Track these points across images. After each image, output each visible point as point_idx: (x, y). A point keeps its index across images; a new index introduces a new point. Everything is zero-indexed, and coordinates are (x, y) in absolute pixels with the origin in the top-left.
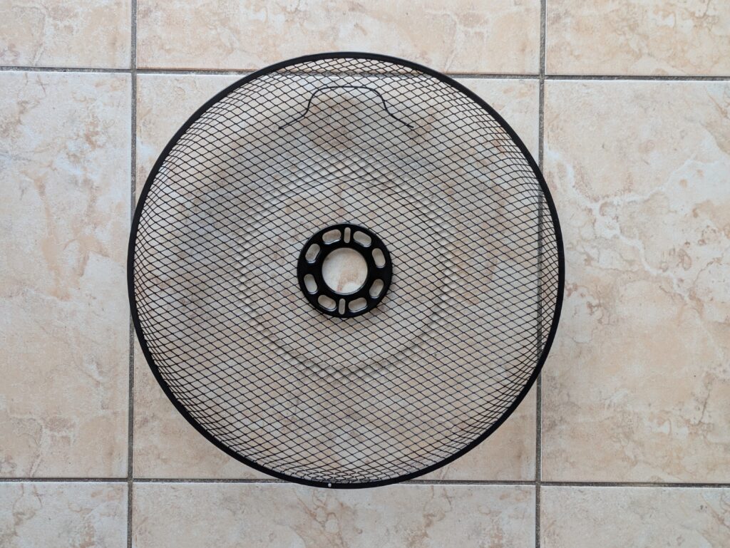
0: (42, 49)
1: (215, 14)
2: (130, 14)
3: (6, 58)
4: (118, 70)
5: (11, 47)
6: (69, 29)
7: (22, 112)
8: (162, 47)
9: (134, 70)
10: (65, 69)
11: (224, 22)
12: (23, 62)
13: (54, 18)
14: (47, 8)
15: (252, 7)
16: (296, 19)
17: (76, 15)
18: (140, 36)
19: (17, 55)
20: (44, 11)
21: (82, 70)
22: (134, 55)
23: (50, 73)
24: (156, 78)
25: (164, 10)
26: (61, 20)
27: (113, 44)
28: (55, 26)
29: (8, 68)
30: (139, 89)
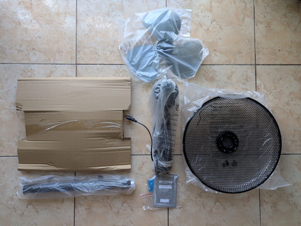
0: (56, 60)
1: (94, 52)
2: (75, 52)
3: (48, 62)
4: (73, 64)
5: (49, 59)
6: (62, 55)
7: (51, 74)
8: (82, 59)
9: (76, 64)
10: (61, 64)
11: (96, 53)
12: (51, 63)
13: (59, 53)
14: (57, 51)
15: (102, 50)
16: (112, 53)
17: (63, 52)
18: (77, 57)
19: (50, 61)
20: (56, 51)
21: (65, 64)
22: (76, 61)
23: (57, 65)
24: (81, 66)
25: (83, 51)
26: (60, 53)
27: (72, 59)
28: (59, 55)
29: (48, 64)
30: (77, 68)
